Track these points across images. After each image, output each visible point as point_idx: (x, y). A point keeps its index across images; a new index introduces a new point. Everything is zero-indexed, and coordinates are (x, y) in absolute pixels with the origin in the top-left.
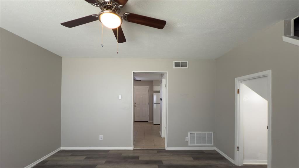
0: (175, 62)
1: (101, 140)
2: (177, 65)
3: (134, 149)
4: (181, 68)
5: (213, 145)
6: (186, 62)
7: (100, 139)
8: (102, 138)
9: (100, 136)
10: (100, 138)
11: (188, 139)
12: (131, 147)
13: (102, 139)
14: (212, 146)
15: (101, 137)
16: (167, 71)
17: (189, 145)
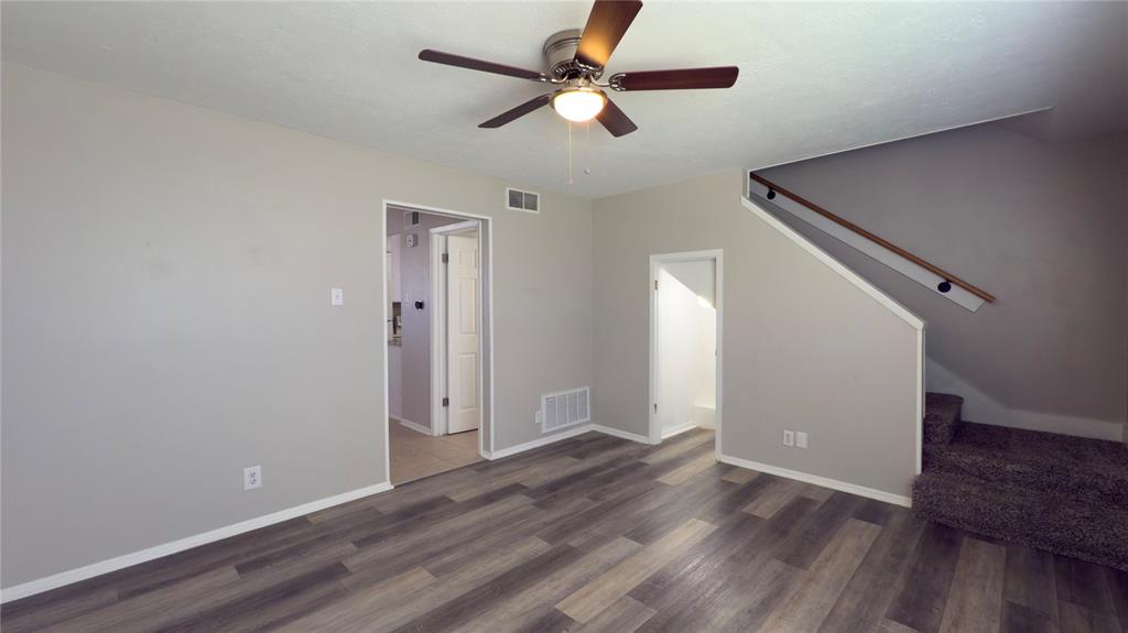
0: (510, 192)
1: (255, 486)
2: (515, 200)
3: (396, 487)
4: (524, 210)
5: (588, 419)
6: (536, 196)
7: (248, 486)
8: (258, 477)
9: (247, 471)
10: (247, 479)
11: (542, 416)
12: (384, 480)
13: (258, 484)
14: (587, 423)
15: (252, 476)
16: (489, 215)
17: (544, 431)
